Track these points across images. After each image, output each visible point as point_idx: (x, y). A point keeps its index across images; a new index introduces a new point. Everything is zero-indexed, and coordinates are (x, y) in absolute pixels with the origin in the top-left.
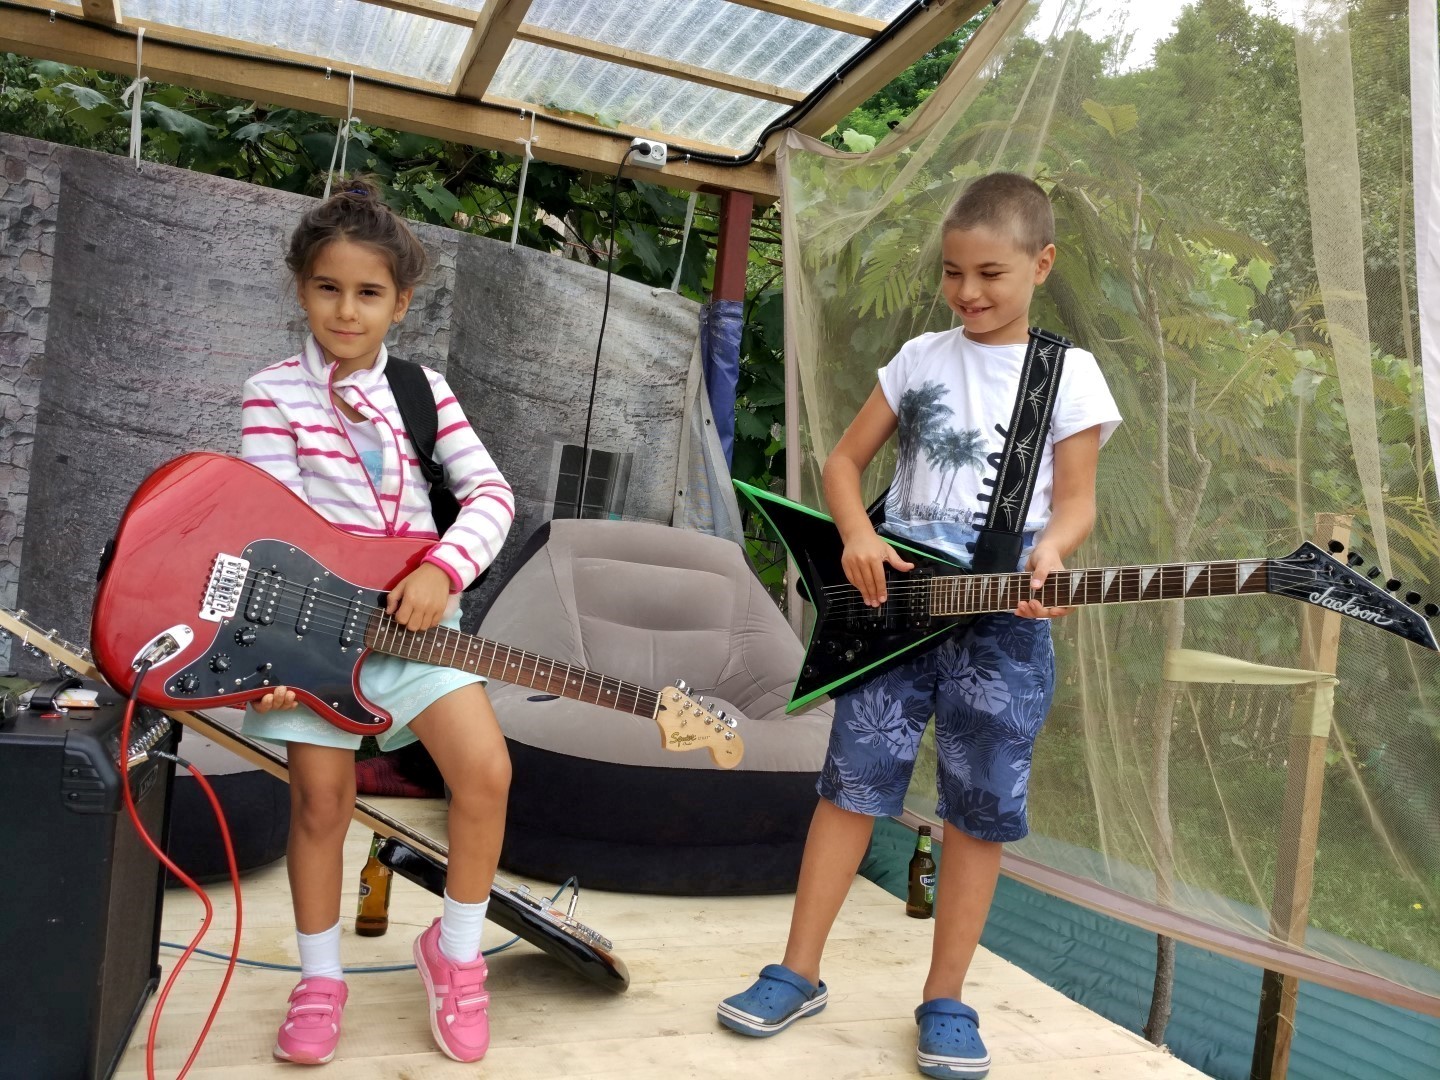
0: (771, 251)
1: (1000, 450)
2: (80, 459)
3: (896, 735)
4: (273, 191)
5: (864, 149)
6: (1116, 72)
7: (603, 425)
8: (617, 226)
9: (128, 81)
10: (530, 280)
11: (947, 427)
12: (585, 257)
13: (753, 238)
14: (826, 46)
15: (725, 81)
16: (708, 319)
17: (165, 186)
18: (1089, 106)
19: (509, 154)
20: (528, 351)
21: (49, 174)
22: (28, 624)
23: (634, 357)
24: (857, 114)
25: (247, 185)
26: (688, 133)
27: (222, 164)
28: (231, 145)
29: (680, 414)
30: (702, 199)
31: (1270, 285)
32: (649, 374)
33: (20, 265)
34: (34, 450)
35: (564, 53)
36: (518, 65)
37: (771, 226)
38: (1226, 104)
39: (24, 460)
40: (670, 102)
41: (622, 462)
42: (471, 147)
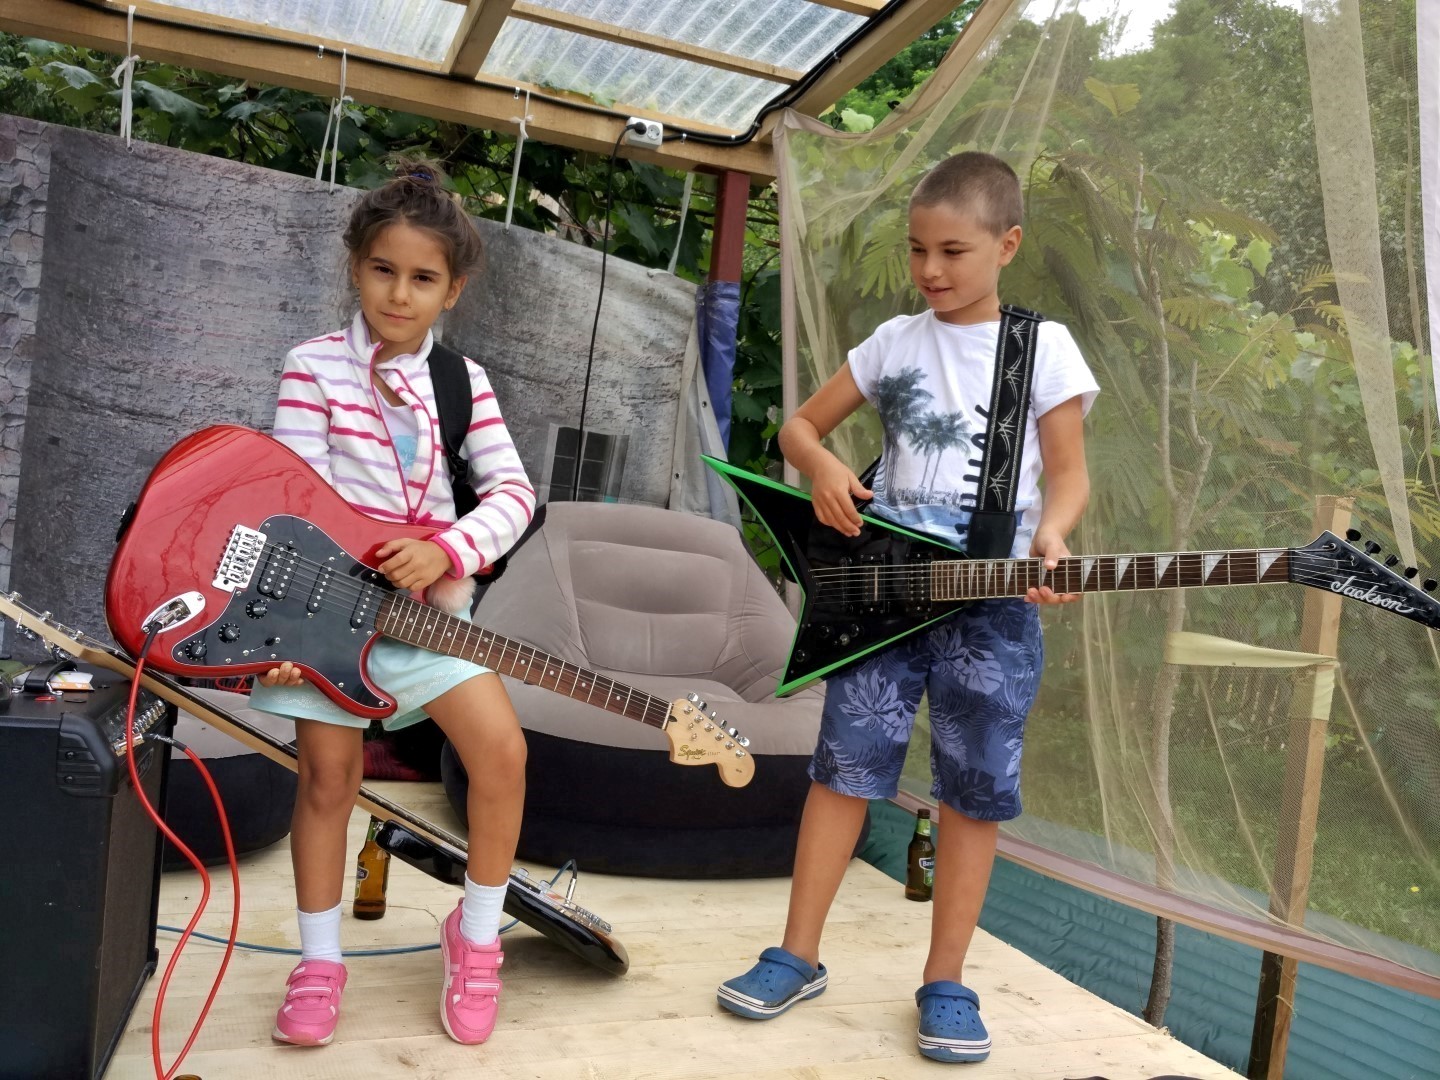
0: (767, 232)
1: (983, 430)
2: (72, 441)
3: (891, 717)
4: (263, 170)
5: (863, 128)
6: (1112, 53)
7: (599, 407)
8: (612, 206)
9: (118, 61)
10: (525, 260)
11: (928, 411)
12: (581, 239)
13: (749, 219)
14: (823, 24)
15: (722, 60)
16: (704, 300)
17: (156, 165)
18: (1091, 84)
19: (504, 133)
20: (523, 333)
21: (39, 153)
22: (20, 606)
23: (630, 339)
24: (852, 95)
25: (239, 165)
26: (684, 112)
27: (214, 144)
28: (222, 124)
29: (676, 396)
30: (698, 179)
31: (1269, 268)
32: (645, 355)
33: (9, 245)
34: (26, 433)
35: (559, 31)
36: (511, 45)
37: (768, 207)
38: (1223, 86)
39: (15, 442)
40: (666, 81)
41: (618, 444)
42: (465, 127)
